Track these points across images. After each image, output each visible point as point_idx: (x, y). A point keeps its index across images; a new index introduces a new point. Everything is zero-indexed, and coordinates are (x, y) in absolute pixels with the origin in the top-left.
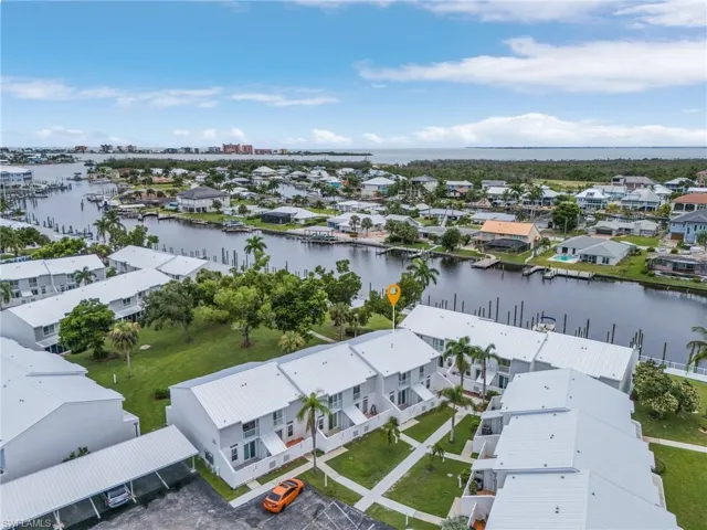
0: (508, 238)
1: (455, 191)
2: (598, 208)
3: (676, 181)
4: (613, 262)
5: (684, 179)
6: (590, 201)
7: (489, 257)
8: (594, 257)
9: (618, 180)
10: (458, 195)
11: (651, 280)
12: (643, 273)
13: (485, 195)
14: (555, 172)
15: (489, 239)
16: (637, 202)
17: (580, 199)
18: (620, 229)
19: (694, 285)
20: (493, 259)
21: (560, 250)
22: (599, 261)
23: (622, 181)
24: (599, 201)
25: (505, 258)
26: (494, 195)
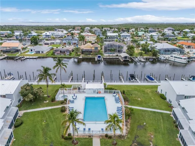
0: (12, 48)
1: (3, 35)
2: (49, 38)
3: (70, 30)
4: (45, 52)
5: (71, 29)
6: (46, 36)
7: (4, 55)
8: (39, 52)
9: (56, 30)
10: (4, 36)
11: (54, 56)
12: (52, 54)
13: (14, 35)
14: (42, 28)
15: (5, 49)
16: (58, 35)
17: (44, 35)
18: (51, 43)
19: (64, 56)
20: (6, 56)
21: (30, 50)
22: (41, 52)
23: (57, 30)
24: (49, 36)
25: (10, 55)
26: (17, 35)
